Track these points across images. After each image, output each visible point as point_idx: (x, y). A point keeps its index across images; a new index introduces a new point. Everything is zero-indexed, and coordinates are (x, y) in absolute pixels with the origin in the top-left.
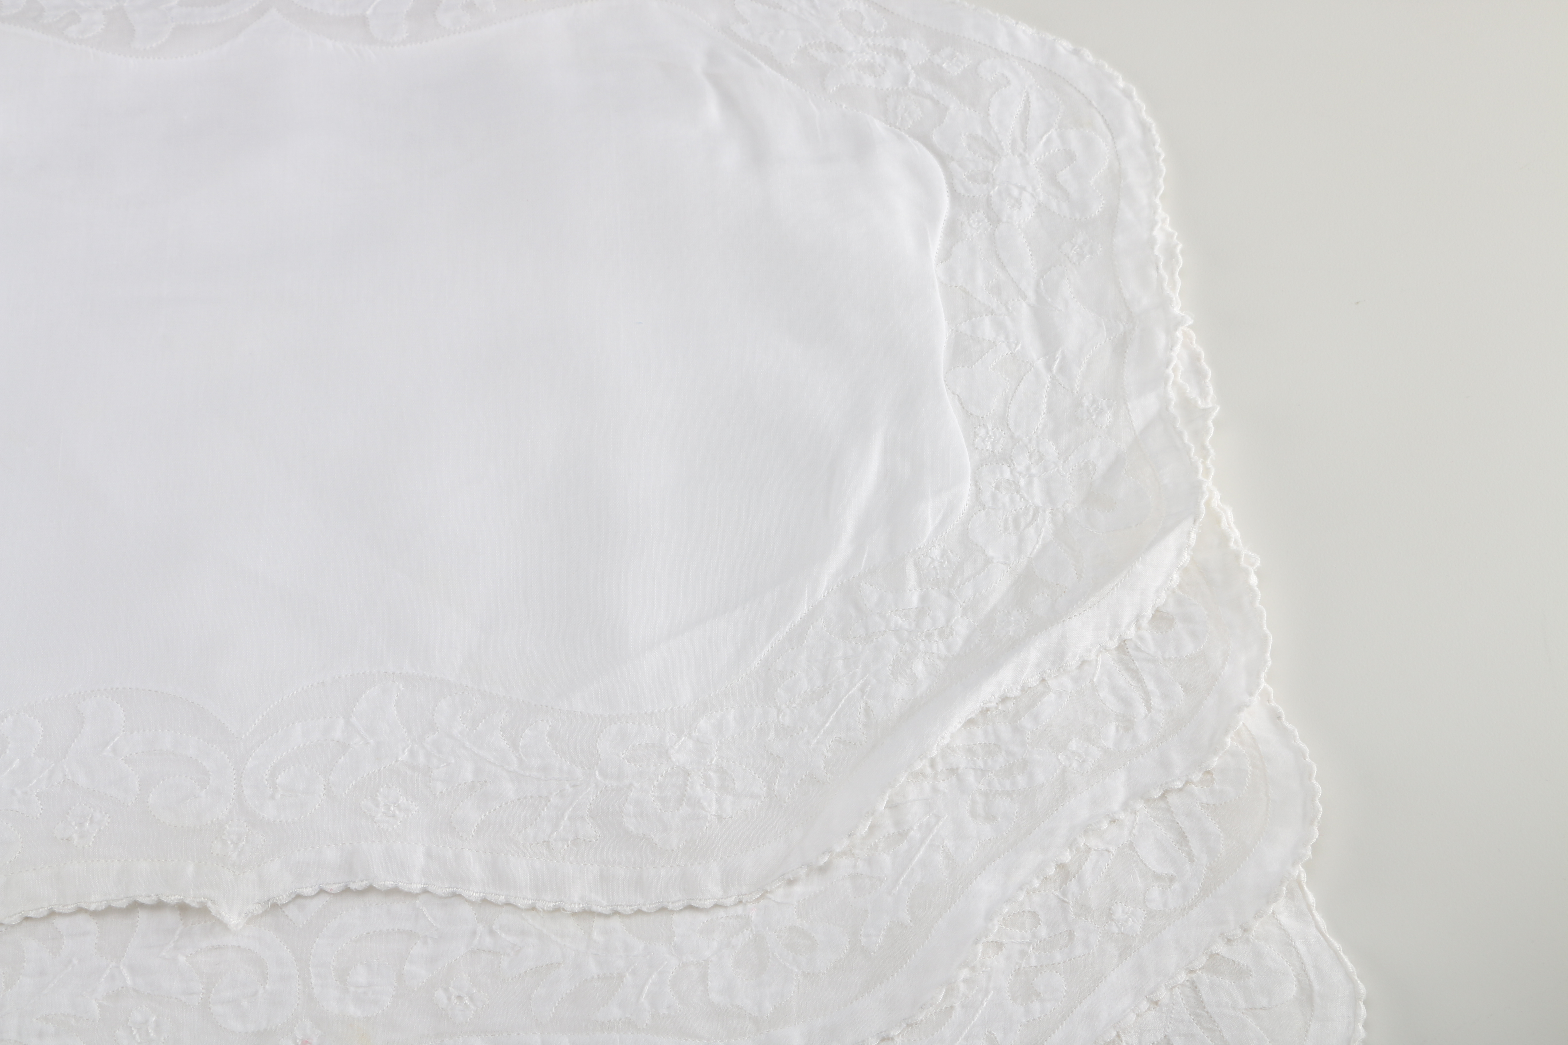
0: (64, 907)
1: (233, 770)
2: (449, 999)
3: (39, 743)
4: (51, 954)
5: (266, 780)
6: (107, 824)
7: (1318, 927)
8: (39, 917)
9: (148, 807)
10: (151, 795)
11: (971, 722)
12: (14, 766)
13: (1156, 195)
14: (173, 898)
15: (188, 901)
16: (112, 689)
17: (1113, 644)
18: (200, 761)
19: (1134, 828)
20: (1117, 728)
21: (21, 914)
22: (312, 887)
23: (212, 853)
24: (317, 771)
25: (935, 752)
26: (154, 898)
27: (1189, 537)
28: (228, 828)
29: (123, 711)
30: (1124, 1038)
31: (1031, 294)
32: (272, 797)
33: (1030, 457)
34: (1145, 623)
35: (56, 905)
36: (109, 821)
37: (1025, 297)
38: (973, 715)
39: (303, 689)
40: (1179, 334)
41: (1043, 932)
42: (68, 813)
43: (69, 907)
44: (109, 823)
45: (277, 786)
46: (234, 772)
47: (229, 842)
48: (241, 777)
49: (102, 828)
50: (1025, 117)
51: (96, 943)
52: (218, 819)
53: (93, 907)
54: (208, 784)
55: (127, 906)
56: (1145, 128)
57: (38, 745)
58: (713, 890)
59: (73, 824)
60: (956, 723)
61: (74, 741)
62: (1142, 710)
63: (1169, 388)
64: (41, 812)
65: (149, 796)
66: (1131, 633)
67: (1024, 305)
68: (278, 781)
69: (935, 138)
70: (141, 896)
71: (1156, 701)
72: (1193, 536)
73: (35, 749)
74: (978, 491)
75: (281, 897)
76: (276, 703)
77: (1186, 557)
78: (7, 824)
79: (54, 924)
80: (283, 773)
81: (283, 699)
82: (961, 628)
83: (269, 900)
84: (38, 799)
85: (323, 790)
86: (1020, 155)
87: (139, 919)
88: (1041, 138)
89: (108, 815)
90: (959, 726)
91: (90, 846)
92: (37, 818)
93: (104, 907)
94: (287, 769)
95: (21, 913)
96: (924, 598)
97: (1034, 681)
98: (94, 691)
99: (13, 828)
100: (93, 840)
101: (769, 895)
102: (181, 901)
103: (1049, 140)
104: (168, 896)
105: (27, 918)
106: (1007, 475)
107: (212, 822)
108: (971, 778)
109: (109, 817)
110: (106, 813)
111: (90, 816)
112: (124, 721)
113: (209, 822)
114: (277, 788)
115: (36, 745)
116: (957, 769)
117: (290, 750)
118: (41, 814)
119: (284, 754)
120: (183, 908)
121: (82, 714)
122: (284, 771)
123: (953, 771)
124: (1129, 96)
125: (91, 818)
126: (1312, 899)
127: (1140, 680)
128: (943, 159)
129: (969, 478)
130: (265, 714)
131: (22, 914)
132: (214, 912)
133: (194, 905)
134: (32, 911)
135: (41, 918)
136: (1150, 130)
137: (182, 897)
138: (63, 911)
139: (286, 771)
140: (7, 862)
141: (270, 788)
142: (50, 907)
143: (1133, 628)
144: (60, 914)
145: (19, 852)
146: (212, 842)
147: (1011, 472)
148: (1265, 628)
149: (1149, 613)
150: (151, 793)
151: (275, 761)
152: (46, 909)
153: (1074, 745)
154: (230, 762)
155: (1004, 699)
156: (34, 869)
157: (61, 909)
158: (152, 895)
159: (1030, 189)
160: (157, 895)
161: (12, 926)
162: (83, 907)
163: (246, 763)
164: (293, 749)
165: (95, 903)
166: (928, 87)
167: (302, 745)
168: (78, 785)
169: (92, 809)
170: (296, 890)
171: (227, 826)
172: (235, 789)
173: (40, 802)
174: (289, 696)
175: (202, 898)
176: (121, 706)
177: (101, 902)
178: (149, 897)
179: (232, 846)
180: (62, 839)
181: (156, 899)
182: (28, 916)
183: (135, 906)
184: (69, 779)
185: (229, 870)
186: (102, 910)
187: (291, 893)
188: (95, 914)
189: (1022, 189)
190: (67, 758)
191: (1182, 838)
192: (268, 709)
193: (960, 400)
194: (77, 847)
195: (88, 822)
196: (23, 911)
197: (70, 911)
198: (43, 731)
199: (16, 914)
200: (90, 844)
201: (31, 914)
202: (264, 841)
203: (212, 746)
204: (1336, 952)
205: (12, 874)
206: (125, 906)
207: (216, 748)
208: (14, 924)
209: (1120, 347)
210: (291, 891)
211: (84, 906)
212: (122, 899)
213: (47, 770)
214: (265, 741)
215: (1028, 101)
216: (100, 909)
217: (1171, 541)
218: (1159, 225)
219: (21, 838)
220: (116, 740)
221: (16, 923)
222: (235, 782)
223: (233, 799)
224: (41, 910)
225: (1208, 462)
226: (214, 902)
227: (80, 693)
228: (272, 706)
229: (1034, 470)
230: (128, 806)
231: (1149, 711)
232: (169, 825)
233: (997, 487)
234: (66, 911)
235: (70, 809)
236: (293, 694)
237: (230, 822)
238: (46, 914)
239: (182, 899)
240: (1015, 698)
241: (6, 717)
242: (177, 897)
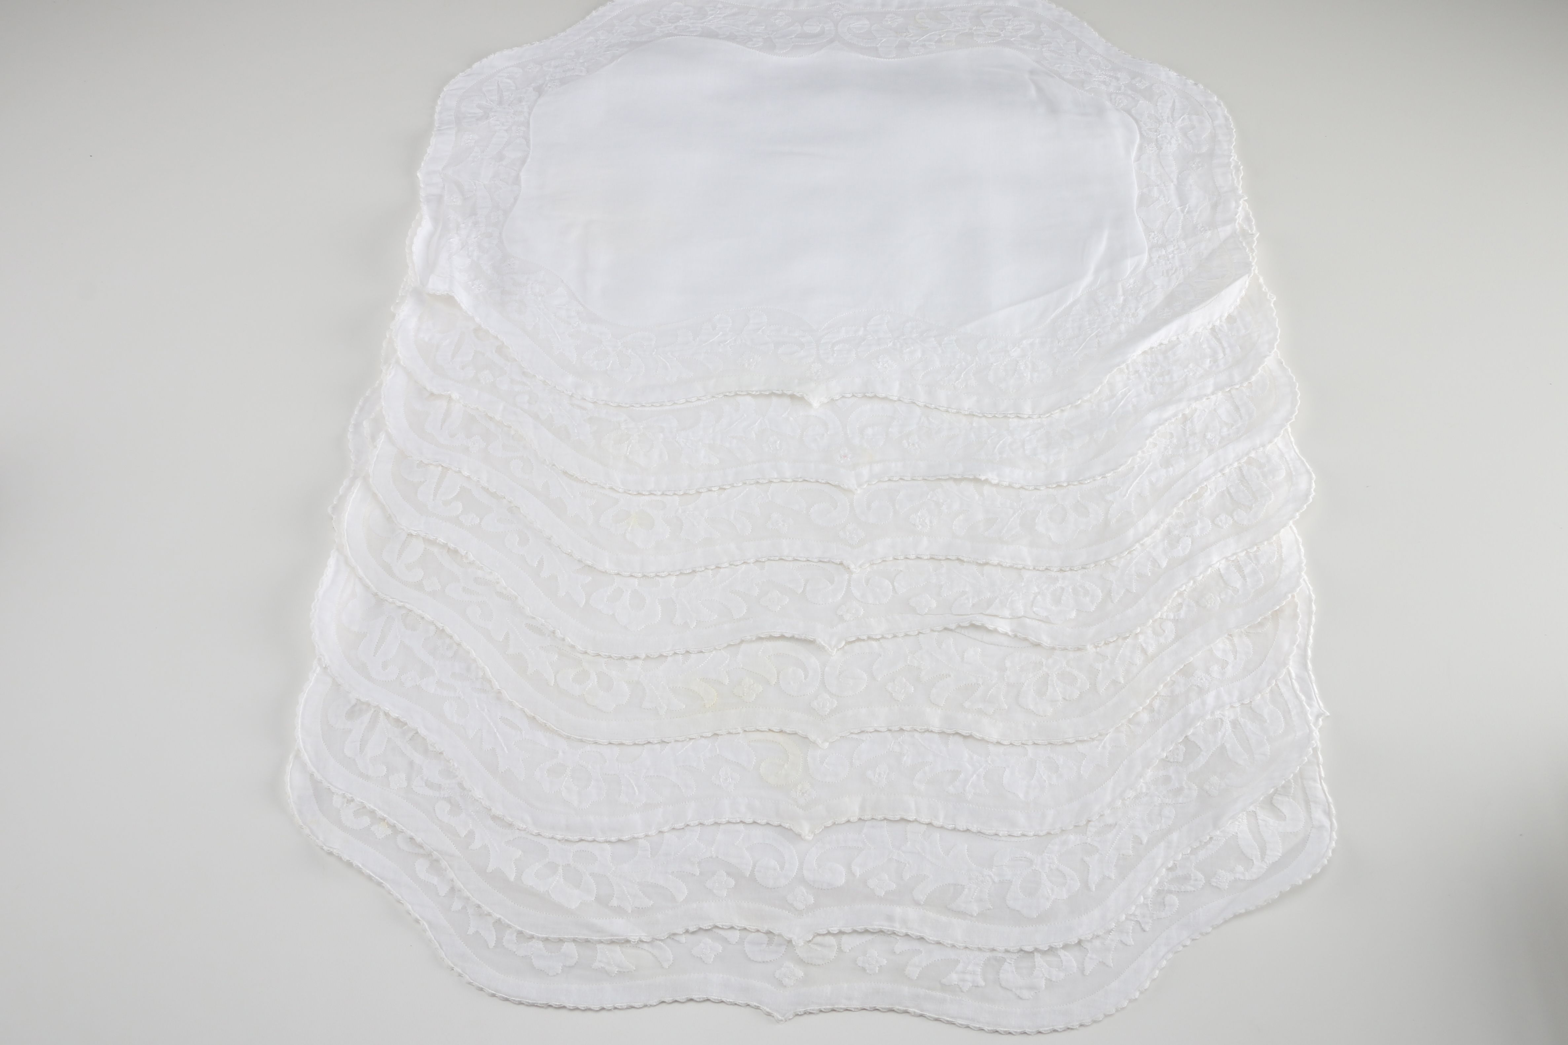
0: (741, 392)
1: (815, 343)
2: (909, 445)
4: (735, 411)
5: (830, 348)
6: (760, 361)
7: (1295, 451)
9: (778, 355)
11: (1145, 352)
13: (1231, 145)
15: (795, 393)
17: (1210, 326)
18: (800, 339)
19: (1216, 403)
20: (1210, 361)
22: (849, 393)
23: (806, 376)
24: (852, 347)
25: (1129, 361)
27: (1245, 283)
28: (813, 366)
30: (1209, 487)
31: (1175, 180)
32: (832, 355)
33: (1174, 246)
34: (1224, 319)
35: (738, 391)
36: (761, 359)
37: (1172, 182)
38: (1147, 349)
40: (1241, 202)
41: (1175, 441)
47: (813, 372)
48: (819, 346)
50: (1173, 109)
51: (754, 408)
52: (809, 362)
53: (754, 393)
54: (804, 348)
55: (768, 394)
56: (1226, 119)
58: (1027, 410)
59: (745, 359)
60: (1139, 351)
62: (1221, 355)
63: (1237, 224)
66: (1218, 323)
67: (1172, 184)
68: (835, 349)
69: (1133, 112)
70: (775, 390)
71: (1228, 351)
72: (1247, 283)
74: (1151, 258)
75: (835, 396)
77: (1243, 292)
78: (716, 357)
79: (737, 398)
80: (837, 346)
82: (1142, 313)
83: (830, 397)
86: (1171, 123)
87: (773, 399)
88: (1180, 117)
89: (760, 357)
90: (1141, 352)
92: (730, 356)
94: (839, 345)
96: (1125, 300)
97: (1174, 338)
99: (719, 359)
100: (754, 366)
101: (1052, 416)
102: (792, 394)
103: (1183, 119)
104: (787, 391)
106: (1164, 252)
107: (806, 363)
108: (1145, 375)
114: (834, 352)
116: (1139, 371)
118: (731, 354)
119: (838, 339)
120: (792, 397)
123: (1137, 372)
124: (1220, 105)
125: (753, 357)
126: (1292, 439)
127: (1221, 343)
128: (1137, 121)
129: (1147, 252)
132: (807, 400)
133: (798, 395)
135: (731, 395)
136: (1229, 119)
137: (792, 392)
140: (717, 373)
141: (832, 352)
142: (736, 391)
143: (1218, 321)
146: (806, 371)
147: (1166, 252)
148: (1277, 326)
149: (1226, 315)
152: (734, 392)
153: (1191, 366)
154: (813, 340)
155: (1161, 344)
158: (780, 390)
159: (1175, 137)
160: (782, 390)
162: (750, 392)
165: (755, 391)
166: (1130, 92)
167: (845, 336)
168: (747, 344)
170: (843, 394)
172: (816, 351)
173: (731, 350)
175: (802, 393)
177: (757, 391)
178: (778, 391)
179: (814, 374)
181: (781, 392)
183: (773, 394)
184: (743, 342)
185: (814, 384)
186: (758, 394)
188: (754, 396)
189: (1172, 137)
191: (1237, 408)
193: (1143, 220)
195: (752, 359)
196: (724, 392)
200: (753, 368)
202: (829, 373)
203: (806, 334)
204: (1302, 461)
209: (1215, 206)
212: (766, 391)
214: (829, 334)
215: (1174, 102)
217: (1238, 284)
218: (1233, 158)
223: (815, 355)
224: (731, 392)
225: (1254, 255)
229: (1175, 252)
231: (1225, 355)
233: (1159, 257)
237: (814, 364)
238: (733, 394)
240: (1165, 344)
242: (790, 392)
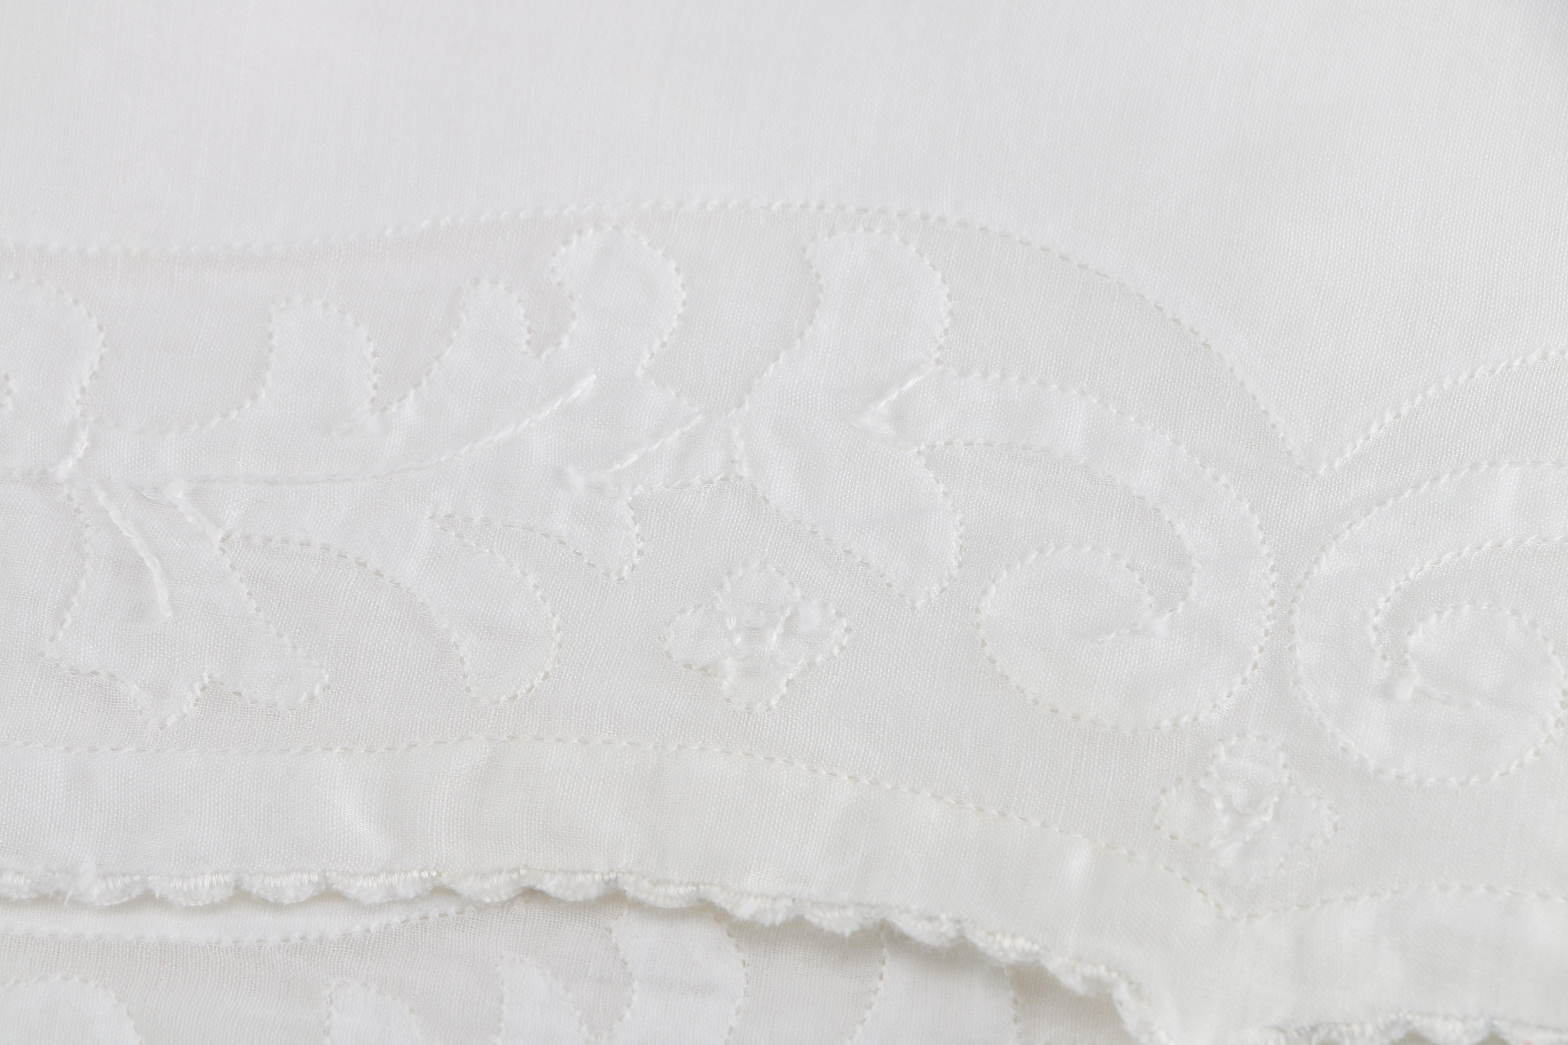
0: (655, 885)
1: (1273, 570)
3: (665, 339)
4: (584, 1029)
5: (1375, 628)
6: (836, 651)
8: (572, 899)
9: (978, 626)
10: (993, 589)
12: (577, 394)
14: (1007, 943)
15: (1054, 964)
16: (925, 217)
18: (1167, 518)
21: (515, 876)
22: (1464, 1019)
23: (1157, 827)
24: (1546, 640)
26: (948, 929)
28: (1223, 756)
29: (949, 296)
32: (1386, 691)
35: (630, 872)
36: (845, 641)
39: (1544, 357)
42: (721, 587)
43: (672, 890)
44: (842, 648)
45: (1408, 656)
46: (1274, 577)
47: (1219, 805)
48: (1294, 600)
49: (819, 660)
51: (731, 1029)
52: (1196, 719)
53: (746, 910)
54: (1184, 599)
55: (854, 934)
57: (663, 345)
59: (731, 624)
61: (776, 359)
64: (637, 561)
65: (985, 592)
68: (1413, 642)
70: (907, 911)
73: (652, 355)
75: (1356, 1029)
76: (1447, 383)
78: (524, 574)
79: (610, 931)
80: (1433, 619)
81: (1472, 376)
83: (1314, 1029)
84: (633, 518)
85: (1558, 706)
87: (880, 985)
89: (845, 623)
91: (769, 709)
92: (621, 579)
93: (780, 918)
94: (1450, 611)
95: (517, 870)
98: (866, 211)
99: (539, 593)
100: (784, 690)
102: (1030, 959)
104: (993, 934)
105: (531, 894)
107: (1176, 724)
109: (848, 630)
110: (839, 615)
111: (788, 613)
112: (946, 332)
113: (1166, 723)
114: (1406, 664)
115: (657, 344)
117: (1467, 549)
118: (633, 568)
119: (1448, 556)
120: (1032, 983)
121: (818, 276)
122: (1439, 613)
125: (789, 619)
130: (1404, 410)
131: (520, 877)
132: (1130, 1022)
133: (1072, 982)
134: (553, 872)
135: (575, 903)
137: (1036, 948)
138: (652, 898)
139: (1445, 616)
140: (504, 698)
141: (1384, 657)
142: (613, 876)
144: (638, 906)
145: (546, 676)
146: (1164, 791)
150: (994, 581)
151: (1411, 574)
152: (598, 877)
154: (1263, 542)
156: (584, 742)
157: (644, 891)
158: (943, 917)
160: (958, 922)
161: (482, 908)
162: (717, 901)
163: (1317, 560)
164: (1479, 548)
165: (756, 898)
167: (1510, 542)
168: (767, 501)
169: (798, 592)
170: (1409, 1017)
171: (1222, 751)
172: (1267, 633)
173: (637, 529)
174: (1493, 371)
175: (1103, 969)
176: (943, 280)
177: (775, 899)
178: (931, 919)
179: (1226, 820)
180: (688, 666)
181: (952, 934)
182: (539, 887)
183: (880, 938)
184: (741, 478)
185: (1206, 895)
186: (773, 927)
187: (1394, 1023)
188: (748, 931)
190: (747, 407)
192: (1419, 398)
194: (728, 700)
195: (780, 629)
196: (526, 866)
197: (671, 904)
198: (684, 303)
199: (500, 872)
200: (774, 703)
201: (550, 885)
202: (1336, 829)
203: (1216, 478)
205: (512, 738)
206: (847, 932)
207: (1227, 486)
208: (488, 900)
210: (1393, 1017)
211: (720, 898)
212: (843, 907)
213: (677, 433)
214: (1391, 501)
216: (768, 920)
219: (558, 631)
220: (911, 384)
221: (497, 900)
222: (1270, 610)
223: (1255, 666)
224: (580, 878)
226: (1137, 990)
227: (821, 207)
228: (1431, 391)
230: (913, 608)
232: (1036, 702)
234: (660, 902)
235: (730, 573)
236: (1509, 366)
237: (1236, 738)
238: (593, 893)
239: (1037, 953)
241: (580, 232)
242: (1020, 942)
